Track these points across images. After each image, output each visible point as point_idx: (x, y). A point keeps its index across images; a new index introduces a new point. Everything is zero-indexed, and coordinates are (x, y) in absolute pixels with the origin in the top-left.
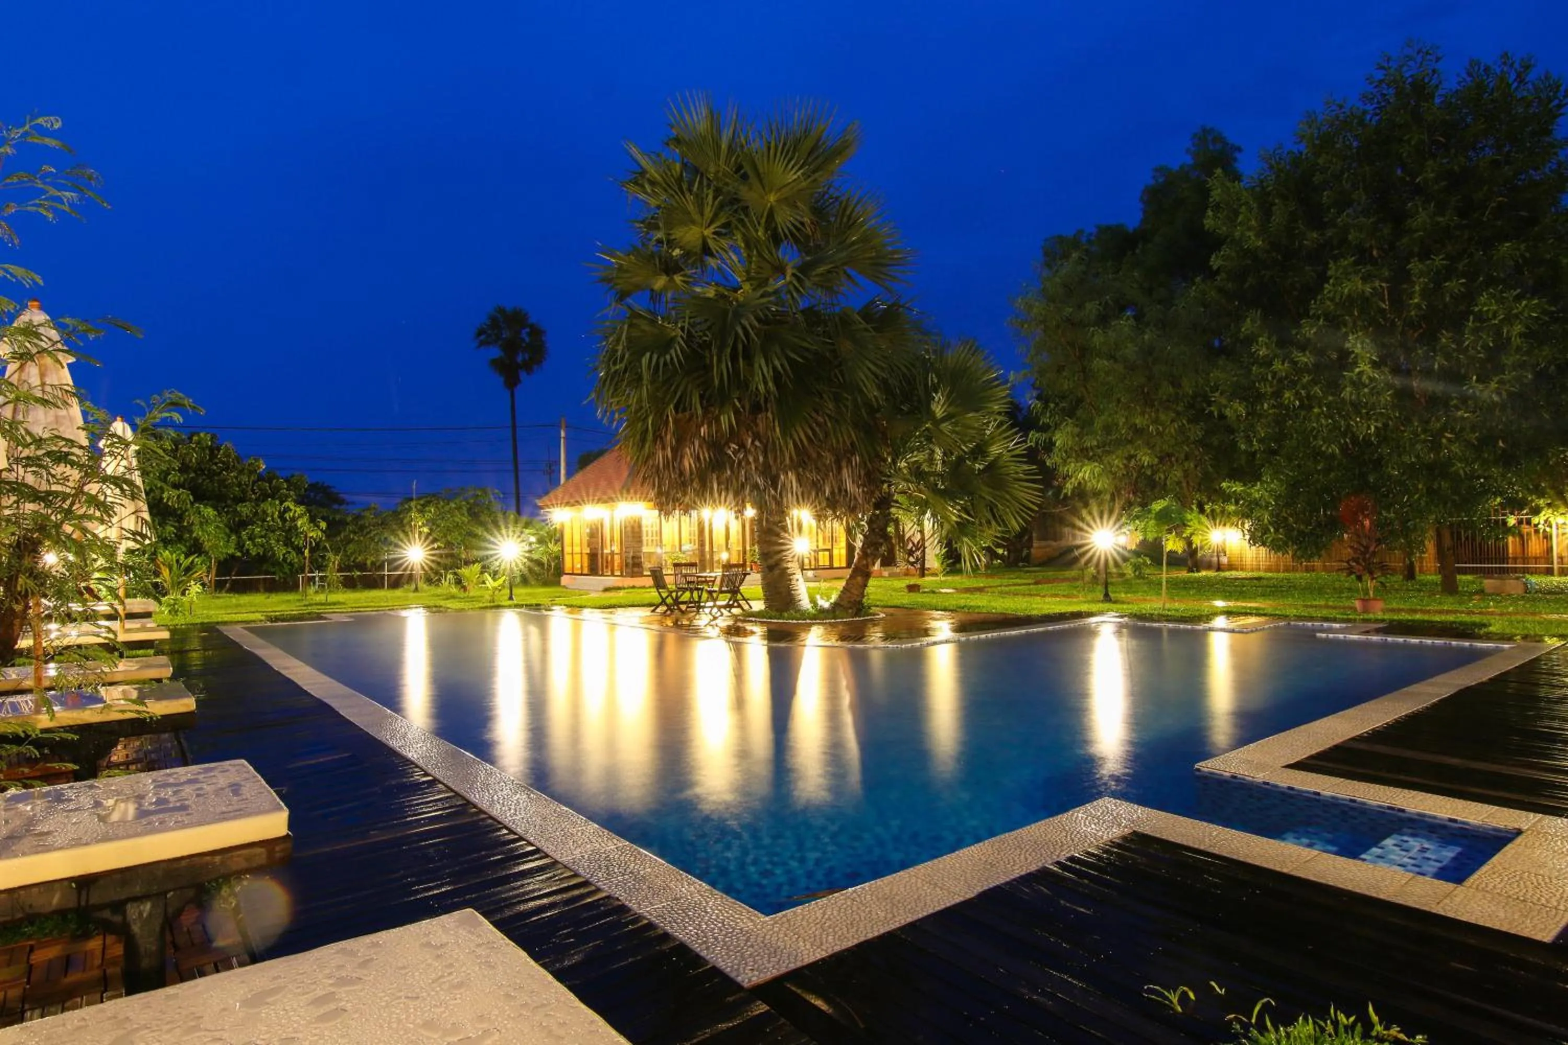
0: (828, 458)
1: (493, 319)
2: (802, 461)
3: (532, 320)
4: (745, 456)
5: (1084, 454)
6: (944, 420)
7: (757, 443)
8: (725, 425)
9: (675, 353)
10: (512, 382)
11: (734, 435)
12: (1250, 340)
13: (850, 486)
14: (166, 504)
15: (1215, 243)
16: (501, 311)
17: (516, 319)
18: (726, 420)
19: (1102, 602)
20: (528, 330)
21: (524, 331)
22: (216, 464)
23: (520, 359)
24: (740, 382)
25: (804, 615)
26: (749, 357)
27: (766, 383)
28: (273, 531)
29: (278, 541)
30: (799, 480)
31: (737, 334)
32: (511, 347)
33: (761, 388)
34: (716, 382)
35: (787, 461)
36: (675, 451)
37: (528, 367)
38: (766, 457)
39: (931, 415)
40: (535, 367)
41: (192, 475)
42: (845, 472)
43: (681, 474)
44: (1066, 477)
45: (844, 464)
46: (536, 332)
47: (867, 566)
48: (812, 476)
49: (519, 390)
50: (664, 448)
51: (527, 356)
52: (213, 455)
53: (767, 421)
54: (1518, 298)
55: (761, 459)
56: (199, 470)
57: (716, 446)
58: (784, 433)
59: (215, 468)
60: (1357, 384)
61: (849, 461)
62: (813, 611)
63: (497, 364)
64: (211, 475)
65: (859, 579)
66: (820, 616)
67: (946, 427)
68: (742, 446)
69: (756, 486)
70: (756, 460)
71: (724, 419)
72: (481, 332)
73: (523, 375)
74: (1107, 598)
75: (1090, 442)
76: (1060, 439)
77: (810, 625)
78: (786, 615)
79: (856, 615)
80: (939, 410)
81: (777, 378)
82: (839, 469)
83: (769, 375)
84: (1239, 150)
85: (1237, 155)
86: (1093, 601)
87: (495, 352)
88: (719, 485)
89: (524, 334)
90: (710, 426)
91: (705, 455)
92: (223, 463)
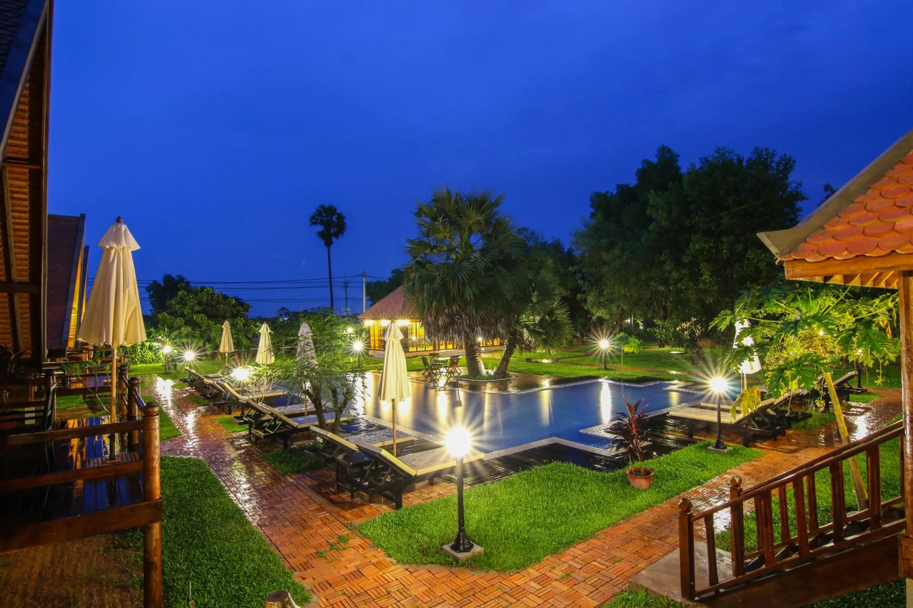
0: (493, 320)
1: (318, 211)
2: (483, 323)
3: (338, 211)
4: (462, 321)
5: (599, 305)
6: (537, 303)
7: (467, 317)
8: (454, 309)
9: (436, 285)
10: (328, 243)
11: (458, 313)
12: (663, 263)
13: (501, 331)
14: (196, 321)
15: (650, 220)
16: (323, 207)
17: (330, 211)
18: (455, 308)
19: (603, 370)
20: (336, 216)
21: (334, 217)
22: (214, 301)
23: (332, 231)
24: (461, 295)
25: (483, 378)
26: (464, 285)
27: (470, 297)
28: (240, 332)
29: (242, 336)
30: (482, 329)
31: (459, 279)
32: (328, 225)
33: (468, 298)
34: (452, 295)
35: (478, 323)
36: (435, 318)
37: (337, 235)
38: (469, 321)
39: (532, 302)
40: (340, 235)
41: (204, 307)
42: (499, 326)
43: (438, 326)
44: (593, 315)
45: (498, 322)
46: (341, 217)
47: (508, 357)
48: (487, 328)
49: (332, 247)
50: (431, 316)
51: (336, 230)
52: (212, 298)
53: (471, 309)
54: (761, 253)
55: (468, 322)
56: (207, 304)
57: (451, 316)
58: (477, 312)
59: (213, 303)
60: (704, 283)
61: (501, 321)
62: (487, 376)
63: (321, 235)
64: (212, 306)
65: (505, 363)
66: (489, 378)
67: (537, 306)
68: (461, 317)
69: (466, 332)
70: (466, 323)
71: (454, 308)
72: (313, 218)
73: (334, 239)
74: (606, 368)
75: (602, 300)
76: (590, 299)
77: (486, 382)
78: (477, 378)
79: (503, 377)
80: (534, 300)
81: (474, 295)
82: (497, 324)
83: (471, 294)
84: (679, 156)
85: (678, 159)
86: (599, 370)
87: (320, 228)
88: (452, 331)
89: (334, 218)
90: (449, 309)
91: (447, 320)
92: (217, 300)
